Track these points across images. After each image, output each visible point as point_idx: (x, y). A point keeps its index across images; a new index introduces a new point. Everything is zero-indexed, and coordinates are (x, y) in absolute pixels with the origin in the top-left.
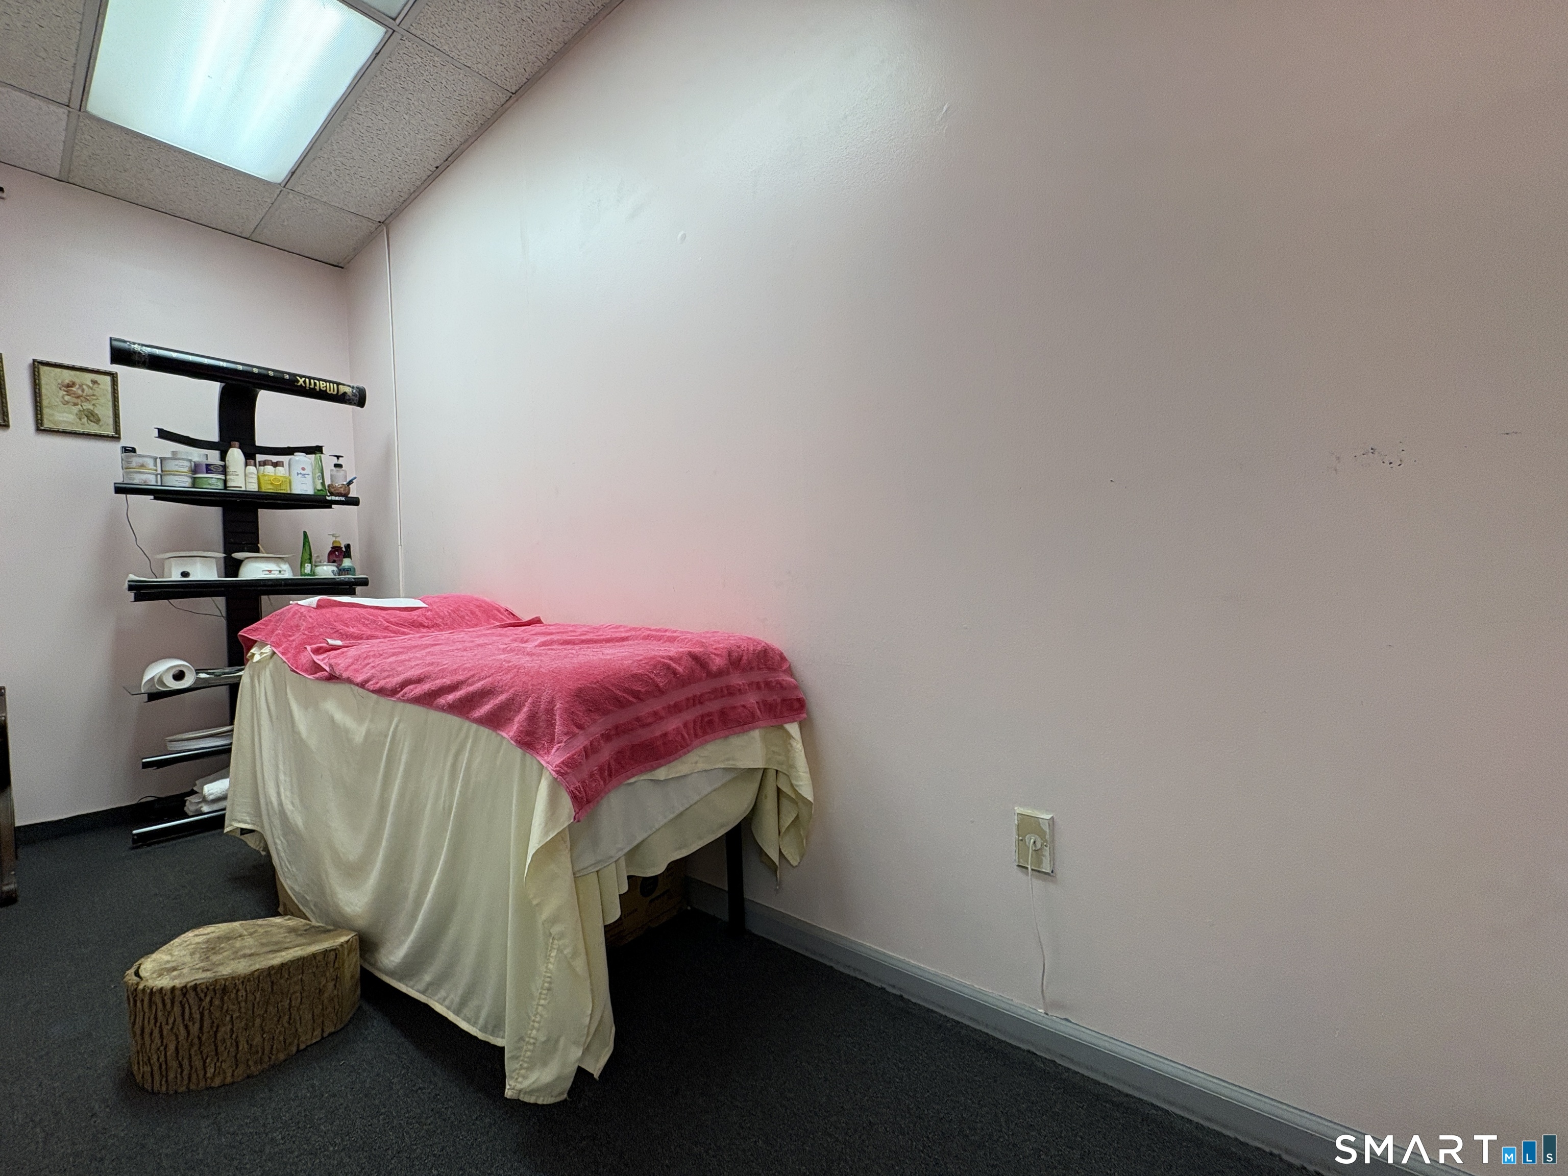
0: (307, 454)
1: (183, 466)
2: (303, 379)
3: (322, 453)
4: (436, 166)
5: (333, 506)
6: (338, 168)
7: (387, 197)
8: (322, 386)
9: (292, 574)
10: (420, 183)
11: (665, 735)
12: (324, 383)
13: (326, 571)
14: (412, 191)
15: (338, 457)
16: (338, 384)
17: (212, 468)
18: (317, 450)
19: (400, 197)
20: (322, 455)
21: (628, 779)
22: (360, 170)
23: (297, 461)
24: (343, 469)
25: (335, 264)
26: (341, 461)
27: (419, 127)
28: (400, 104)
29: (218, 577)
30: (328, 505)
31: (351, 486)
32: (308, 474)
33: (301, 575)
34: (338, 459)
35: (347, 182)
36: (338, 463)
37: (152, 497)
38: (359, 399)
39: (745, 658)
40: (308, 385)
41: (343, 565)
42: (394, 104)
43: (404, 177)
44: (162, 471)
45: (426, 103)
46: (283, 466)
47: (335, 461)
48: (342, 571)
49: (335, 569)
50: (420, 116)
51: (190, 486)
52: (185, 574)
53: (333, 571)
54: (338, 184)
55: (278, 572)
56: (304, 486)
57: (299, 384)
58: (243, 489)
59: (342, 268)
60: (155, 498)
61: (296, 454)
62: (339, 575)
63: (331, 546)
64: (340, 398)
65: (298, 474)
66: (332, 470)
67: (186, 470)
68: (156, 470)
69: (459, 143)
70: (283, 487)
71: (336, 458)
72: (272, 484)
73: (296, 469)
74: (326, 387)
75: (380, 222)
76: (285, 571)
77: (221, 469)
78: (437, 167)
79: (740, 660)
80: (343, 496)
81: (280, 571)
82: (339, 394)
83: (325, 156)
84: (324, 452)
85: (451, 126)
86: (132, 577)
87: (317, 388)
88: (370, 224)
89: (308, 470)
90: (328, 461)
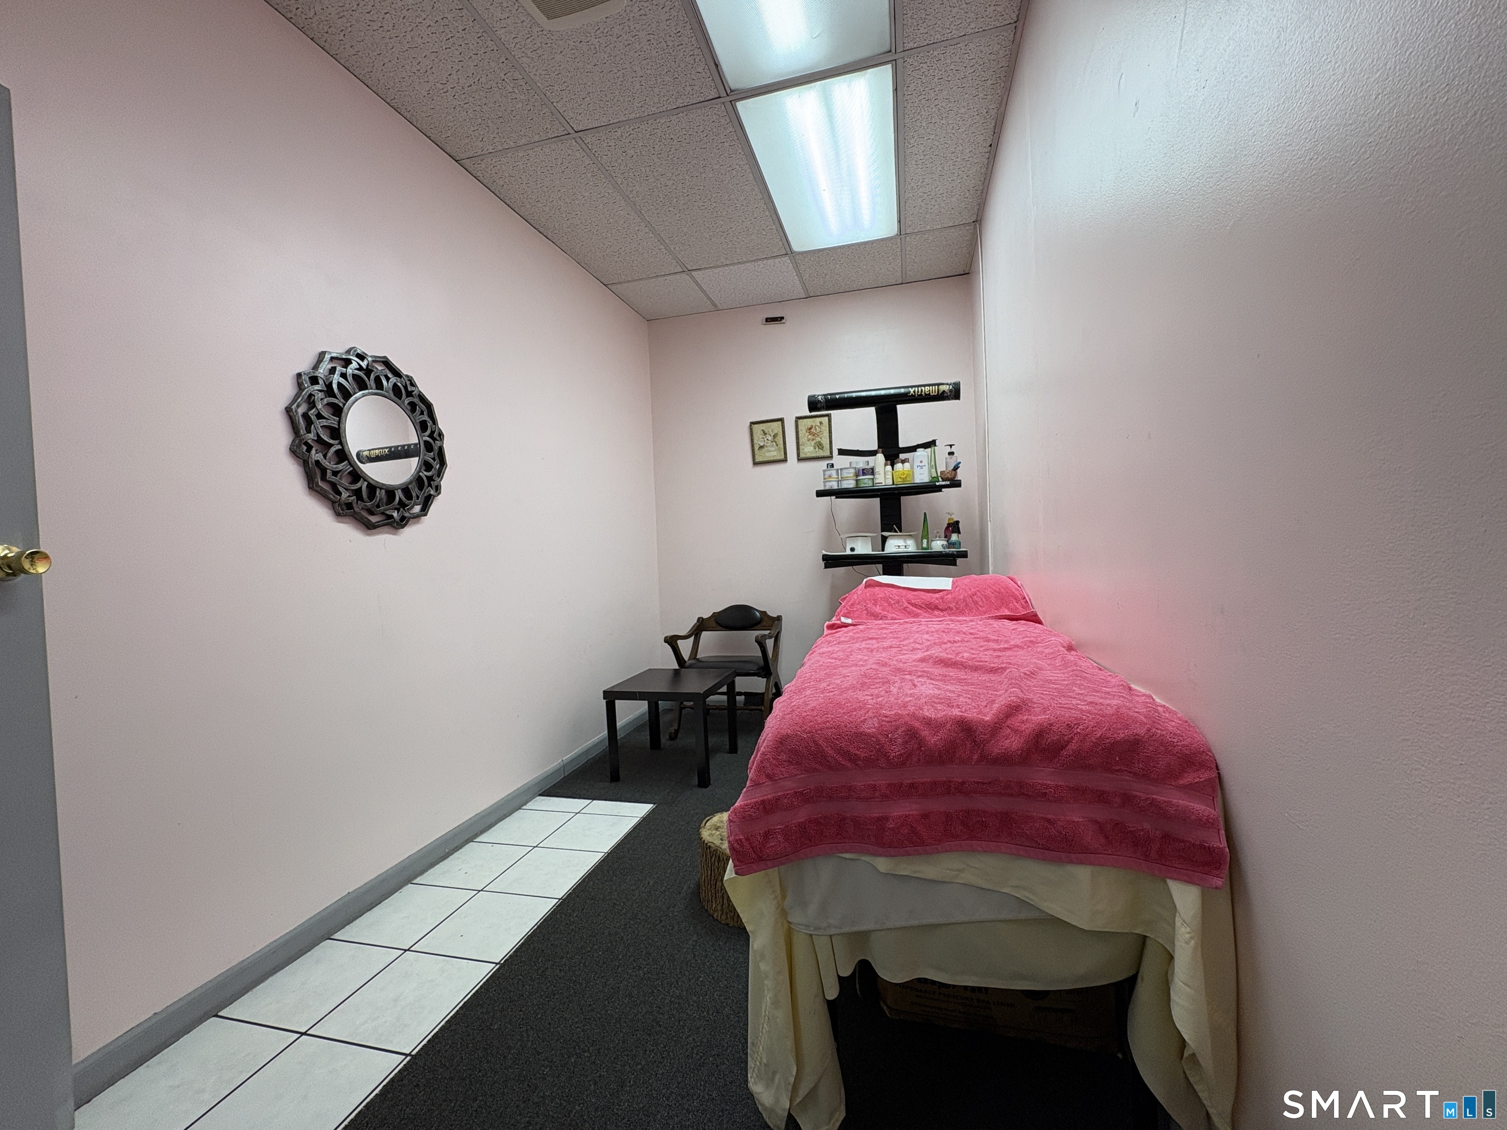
0: (925, 448)
1: (849, 473)
2: (914, 389)
3: (935, 446)
4: (989, 145)
5: (943, 490)
6: (923, 199)
7: (967, 198)
8: (926, 390)
9: (915, 548)
10: (985, 169)
11: (884, 819)
12: (928, 387)
13: (938, 545)
14: (982, 179)
15: (951, 446)
16: (939, 385)
17: (865, 471)
18: (931, 444)
19: (977, 192)
20: (936, 448)
21: (841, 853)
22: (937, 189)
23: (918, 456)
24: (955, 455)
25: (962, 273)
26: (953, 449)
27: (957, 122)
28: (933, 115)
29: (873, 551)
30: (939, 489)
31: (958, 471)
32: (925, 466)
33: (922, 549)
34: (951, 447)
35: (934, 205)
36: (951, 451)
37: (834, 497)
38: (955, 393)
39: (1073, 746)
40: (916, 393)
41: (952, 539)
42: (929, 119)
43: (970, 172)
44: (841, 478)
45: (950, 97)
46: (909, 462)
47: (949, 449)
48: (951, 545)
49: (945, 543)
50: (952, 112)
51: (855, 486)
52: (852, 549)
53: (942, 545)
54: (929, 210)
55: (904, 547)
56: (922, 477)
57: (910, 394)
58: (883, 484)
59: (968, 273)
60: (837, 498)
61: (918, 450)
62: (949, 548)
63: (947, 523)
64: (941, 397)
65: (918, 466)
66: (946, 458)
67: (852, 475)
68: (838, 478)
69: (996, 109)
70: (908, 479)
71: (949, 447)
72: (900, 478)
73: (917, 463)
74: (929, 391)
75: (974, 222)
76: (909, 546)
77: (871, 471)
78: (991, 146)
79: (1063, 748)
80: (948, 481)
81: (906, 546)
82: (940, 393)
83: (911, 195)
84: (937, 445)
85: (981, 100)
86: (825, 553)
87: (923, 393)
88: (967, 228)
89: (925, 462)
90: (941, 450)
